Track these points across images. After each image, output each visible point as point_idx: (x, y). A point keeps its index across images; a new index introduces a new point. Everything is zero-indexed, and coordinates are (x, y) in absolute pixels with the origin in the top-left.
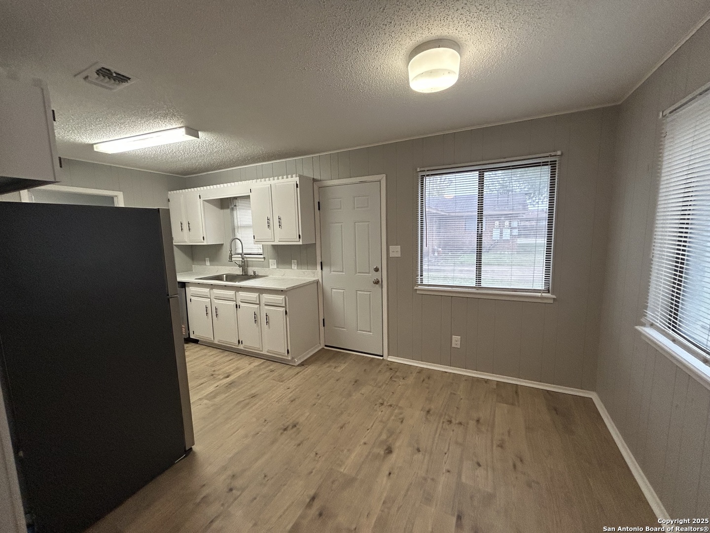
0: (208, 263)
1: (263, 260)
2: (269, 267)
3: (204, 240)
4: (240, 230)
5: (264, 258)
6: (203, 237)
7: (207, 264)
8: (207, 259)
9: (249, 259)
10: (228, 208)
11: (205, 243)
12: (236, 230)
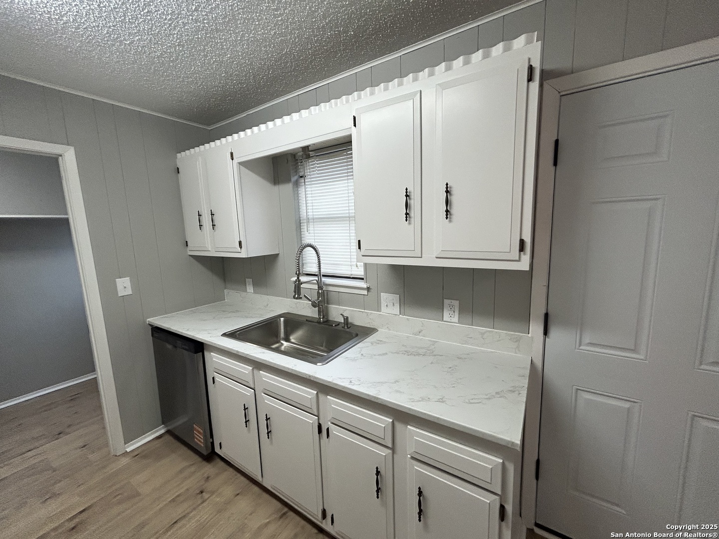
0: (250, 289)
1: (365, 292)
2: (379, 309)
3: (241, 247)
4: (311, 228)
5: (368, 289)
6: (240, 243)
7: (248, 291)
8: (249, 281)
9: (331, 289)
10: (288, 180)
11: (243, 255)
12: (304, 227)
